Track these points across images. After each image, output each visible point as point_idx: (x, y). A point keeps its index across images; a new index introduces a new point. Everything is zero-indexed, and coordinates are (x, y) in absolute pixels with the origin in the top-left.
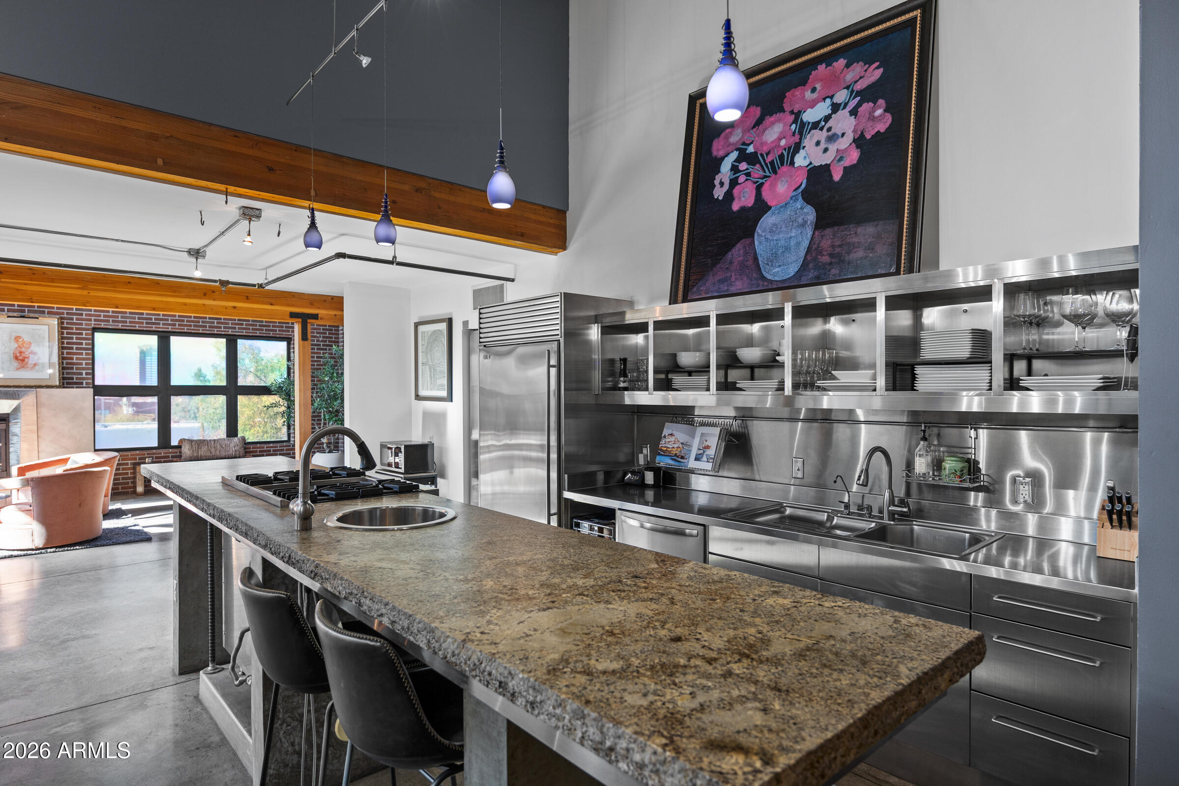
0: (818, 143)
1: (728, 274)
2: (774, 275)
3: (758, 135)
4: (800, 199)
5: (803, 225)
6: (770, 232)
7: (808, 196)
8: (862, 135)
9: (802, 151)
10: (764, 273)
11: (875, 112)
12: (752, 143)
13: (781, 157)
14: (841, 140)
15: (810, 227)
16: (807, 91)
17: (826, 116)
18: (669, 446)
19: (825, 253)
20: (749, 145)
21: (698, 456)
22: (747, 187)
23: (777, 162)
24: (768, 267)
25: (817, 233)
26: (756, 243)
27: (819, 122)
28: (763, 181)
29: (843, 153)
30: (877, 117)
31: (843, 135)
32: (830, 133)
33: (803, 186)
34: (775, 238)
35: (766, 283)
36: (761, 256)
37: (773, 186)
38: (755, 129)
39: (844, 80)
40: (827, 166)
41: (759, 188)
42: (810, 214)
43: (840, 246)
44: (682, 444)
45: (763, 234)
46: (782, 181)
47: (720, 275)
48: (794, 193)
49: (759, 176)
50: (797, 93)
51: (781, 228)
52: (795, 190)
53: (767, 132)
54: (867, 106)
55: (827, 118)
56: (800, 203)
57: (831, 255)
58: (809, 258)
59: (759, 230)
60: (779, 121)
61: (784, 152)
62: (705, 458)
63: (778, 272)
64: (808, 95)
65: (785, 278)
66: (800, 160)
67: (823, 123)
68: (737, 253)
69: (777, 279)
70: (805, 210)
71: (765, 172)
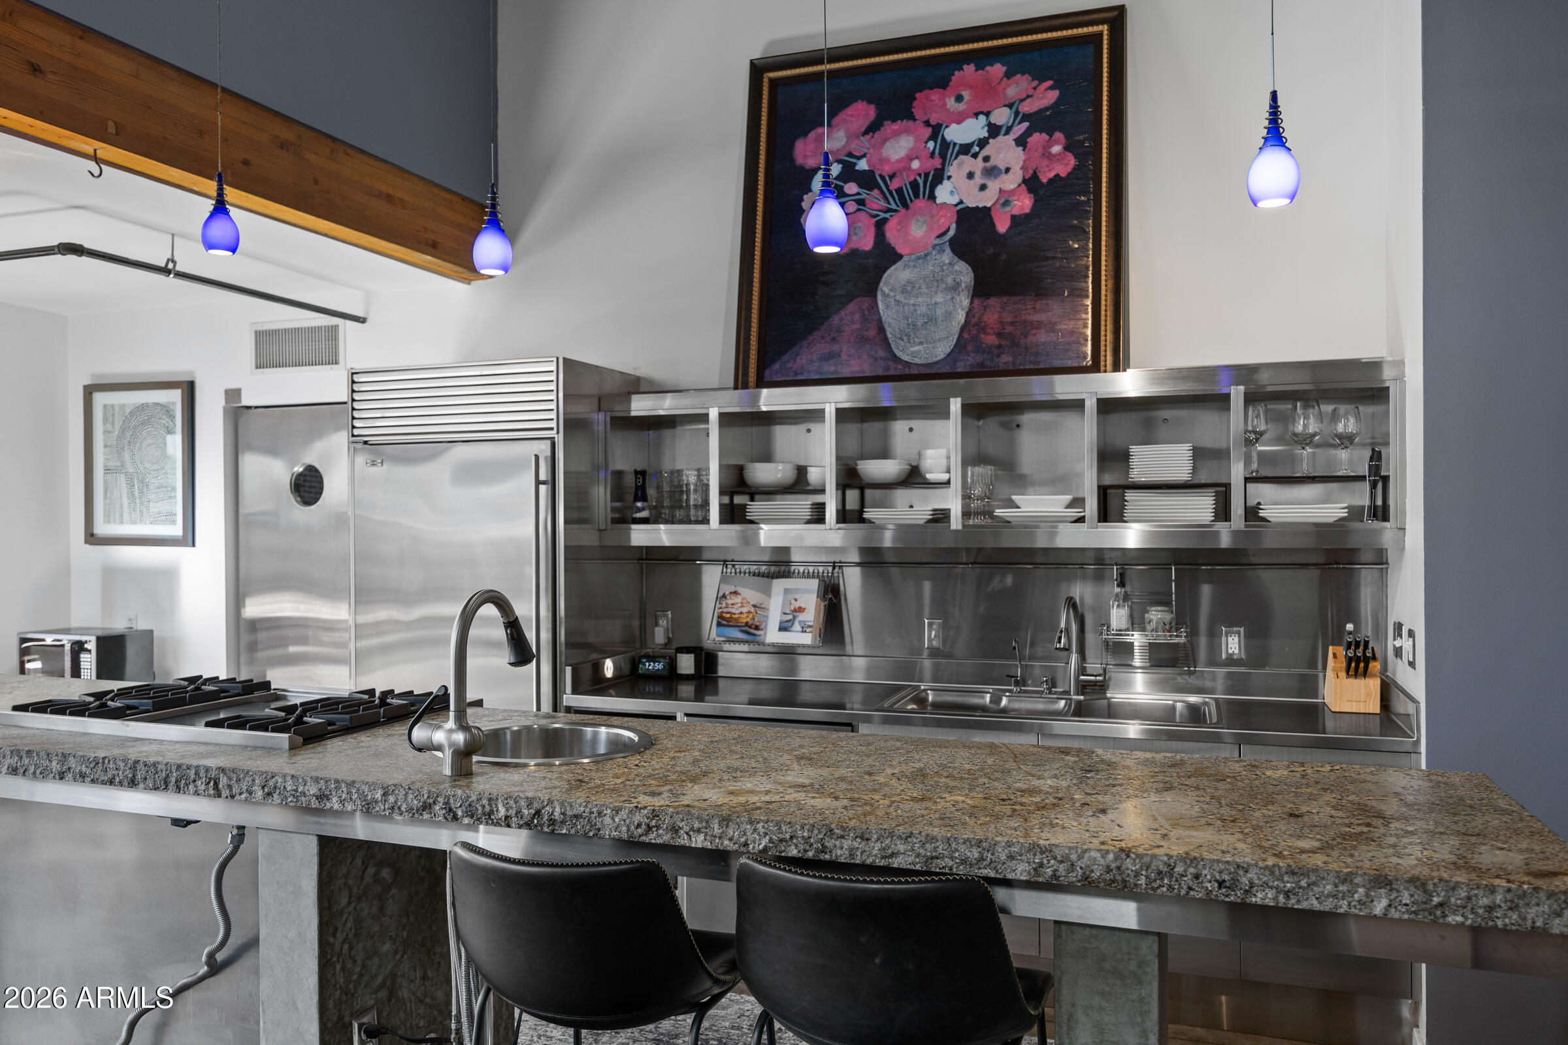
0: (971, 176)
1: (836, 348)
2: (915, 354)
3: (874, 146)
4: (948, 250)
5: (955, 287)
6: (902, 292)
7: (960, 247)
8: (1035, 175)
9: (945, 182)
10: (896, 351)
11: (1051, 147)
12: (864, 156)
13: (914, 185)
14: (1004, 177)
15: (966, 292)
16: (950, 97)
17: (980, 140)
18: (733, 611)
19: (991, 331)
20: (859, 158)
21: (785, 625)
22: (859, 221)
23: (908, 192)
24: (902, 343)
25: (976, 302)
26: (881, 306)
27: (969, 146)
28: (887, 215)
29: (1009, 196)
30: (1055, 156)
31: (1008, 170)
32: (988, 164)
33: (952, 233)
34: (912, 302)
35: (900, 367)
36: (890, 326)
37: (904, 226)
38: (868, 137)
39: (1005, 95)
40: (986, 211)
41: (880, 225)
42: (964, 274)
43: (1012, 323)
44: (754, 606)
45: (892, 294)
46: (918, 221)
47: (822, 348)
48: (938, 241)
49: (881, 208)
50: (933, 98)
51: (920, 288)
52: (938, 237)
53: (888, 144)
54: (1037, 138)
55: (982, 143)
56: (947, 256)
57: (1000, 335)
58: (966, 336)
59: (884, 287)
60: (907, 131)
61: (918, 178)
62: (797, 627)
63: (920, 351)
64: (951, 103)
65: (930, 361)
66: (944, 194)
67: (977, 149)
68: (848, 317)
69: (917, 361)
70: (957, 268)
71: (889, 203)
